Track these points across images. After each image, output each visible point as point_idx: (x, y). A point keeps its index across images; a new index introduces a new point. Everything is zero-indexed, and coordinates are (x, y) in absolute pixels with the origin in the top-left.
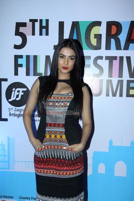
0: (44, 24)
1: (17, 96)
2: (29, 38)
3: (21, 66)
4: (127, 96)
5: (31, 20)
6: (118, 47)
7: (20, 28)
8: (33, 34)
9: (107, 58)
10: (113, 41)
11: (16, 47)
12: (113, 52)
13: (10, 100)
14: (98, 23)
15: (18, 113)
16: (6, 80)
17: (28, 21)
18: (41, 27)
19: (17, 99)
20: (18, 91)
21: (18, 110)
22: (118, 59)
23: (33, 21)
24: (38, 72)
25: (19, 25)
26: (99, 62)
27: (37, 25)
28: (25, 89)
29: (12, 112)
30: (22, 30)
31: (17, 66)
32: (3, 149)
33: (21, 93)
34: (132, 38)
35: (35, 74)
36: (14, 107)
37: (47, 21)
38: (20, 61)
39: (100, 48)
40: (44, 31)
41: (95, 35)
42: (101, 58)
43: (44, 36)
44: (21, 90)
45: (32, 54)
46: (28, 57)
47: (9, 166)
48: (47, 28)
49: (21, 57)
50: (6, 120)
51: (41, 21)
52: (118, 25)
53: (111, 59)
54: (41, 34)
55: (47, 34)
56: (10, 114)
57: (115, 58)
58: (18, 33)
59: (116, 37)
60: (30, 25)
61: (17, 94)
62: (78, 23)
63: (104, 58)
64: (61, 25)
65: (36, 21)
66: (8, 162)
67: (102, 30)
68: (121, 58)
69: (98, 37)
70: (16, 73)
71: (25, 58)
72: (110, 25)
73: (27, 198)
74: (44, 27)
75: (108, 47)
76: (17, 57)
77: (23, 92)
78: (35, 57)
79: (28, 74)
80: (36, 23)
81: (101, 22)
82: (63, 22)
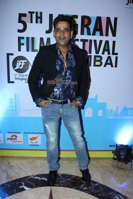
0: (39, 15)
1: (21, 66)
2: (28, 24)
3: (23, 44)
4: (94, 66)
5: (29, 12)
6: (89, 34)
7: (22, 17)
8: (31, 22)
9: (81, 40)
10: (85, 29)
11: (19, 31)
12: (85, 37)
13: (15, 69)
14: (76, 17)
15: (21, 77)
16: (12, 54)
17: (27, 13)
18: (37, 18)
19: (21, 68)
20: (21, 62)
21: (21, 75)
22: (89, 41)
23: (31, 13)
24: (35, 49)
25: (21, 15)
26: (77, 43)
27: (34, 15)
29: (17, 77)
30: (23, 19)
31: (20, 44)
32: (12, 102)
33: (23, 64)
34: (97, 28)
35: (33, 50)
36: (18, 74)
37: (41, 13)
38: (22, 41)
40: (39, 20)
42: (77, 40)
43: (39, 24)
44: (23, 61)
45: (30, 36)
46: (28, 38)
47: (16, 113)
48: (41, 18)
49: (23, 38)
50: (13, 82)
51: (37, 13)
52: (89, 19)
53: (84, 41)
54: (37, 22)
55: (41, 22)
56: (16, 79)
57: (87, 40)
58: (20, 21)
59: (87, 26)
60: (29, 15)
61: (20, 64)
63: (80, 40)
64: (51, 16)
65: (34, 13)
66: (16, 110)
68: (91, 41)
70: (19, 50)
71: (25, 39)
72: (83, 18)
73: (29, 133)
74: (39, 18)
76: (20, 38)
78: (33, 39)
79: (28, 50)
80: (33, 14)
81: (78, 16)
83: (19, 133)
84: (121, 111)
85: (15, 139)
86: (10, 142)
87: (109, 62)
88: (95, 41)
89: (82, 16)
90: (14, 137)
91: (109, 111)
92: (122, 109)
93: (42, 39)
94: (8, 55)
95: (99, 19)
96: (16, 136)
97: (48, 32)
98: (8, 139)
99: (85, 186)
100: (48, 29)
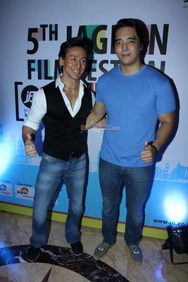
0: (53, 29)
2: (41, 43)
3: (34, 70)
5: (41, 26)
7: (32, 34)
8: (44, 39)
9: (112, 62)
11: (30, 52)
13: (25, 102)
14: (104, 27)
16: (21, 83)
18: (51, 32)
20: (32, 94)
23: (44, 27)
24: (49, 76)
25: (32, 31)
26: (105, 66)
27: (47, 30)
30: (34, 35)
31: (30, 70)
35: (46, 77)
37: (56, 26)
38: (33, 66)
39: (106, 53)
40: (53, 35)
41: (101, 39)
42: (106, 62)
43: (54, 41)
45: (43, 58)
46: (39, 61)
47: (26, 160)
48: (56, 32)
49: (34, 61)
50: (22, 120)
51: (51, 26)
53: (116, 63)
54: (51, 39)
55: (56, 39)
56: (26, 115)
58: (30, 39)
60: (40, 30)
61: (31, 96)
62: (84, 27)
63: (109, 62)
64: (69, 29)
65: (46, 26)
67: (107, 34)
69: (104, 41)
70: (30, 77)
71: (37, 62)
74: (54, 32)
75: (113, 52)
76: (30, 62)
78: (46, 62)
79: (40, 78)
80: (46, 28)
81: (106, 26)
82: (71, 27)
83: (31, 186)
84: (172, 170)
85: (25, 193)
86: (19, 196)
90: (25, 191)
92: (176, 167)
93: (57, 62)
94: (17, 84)
96: (27, 190)
98: (18, 192)
99: (97, 274)
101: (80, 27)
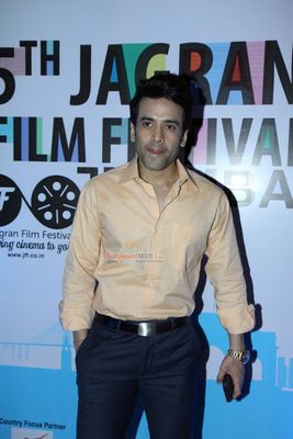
0: (50, 51)
2: (20, 80)
3: (3, 139)
5: (23, 43)
7: (1, 60)
8: (29, 72)
14: (163, 48)
18: (45, 58)
22: (205, 123)
23: (28, 45)
24: (38, 153)
27: (36, 52)
28: (12, 190)
30: (5, 63)
33: (4, 198)
34: (234, 79)
35: (33, 156)
37: (56, 44)
38: (2, 130)
40: (50, 65)
43: (50, 77)
44: (4, 190)
45: (25, 114)
46: (17, 121)
48: (56, 58)
49: (4, 120)
51: (44, 44)
52: (204, 52)
54: (44, 72)
55: (56, 72)
59: (199, 75)
60: (20, 52)
62: (119, 46)
64: (86, 52)
65: (34, 44)
68: (212, 122)
71: (11, 123)
72: (187, 50)
73: (15, 423)
74: (50, 58)
77: (7, 194)
78: (33, 121)
79: (17, 157)
80: (33, 49)
81: (167, 46)
82: (89, 47)
87: (278, 190)
88: (227, 123)
89: (182, 46)
91: (287, 364)
93: (58, 123)
95: (238, 51)
97: (77, 100)
100: (76, 91)
101: (111, 47)
